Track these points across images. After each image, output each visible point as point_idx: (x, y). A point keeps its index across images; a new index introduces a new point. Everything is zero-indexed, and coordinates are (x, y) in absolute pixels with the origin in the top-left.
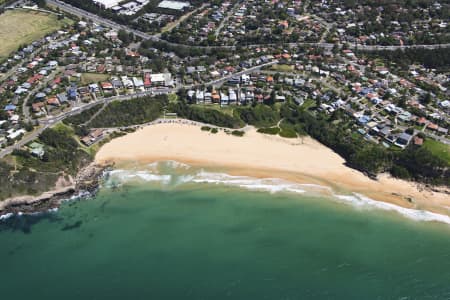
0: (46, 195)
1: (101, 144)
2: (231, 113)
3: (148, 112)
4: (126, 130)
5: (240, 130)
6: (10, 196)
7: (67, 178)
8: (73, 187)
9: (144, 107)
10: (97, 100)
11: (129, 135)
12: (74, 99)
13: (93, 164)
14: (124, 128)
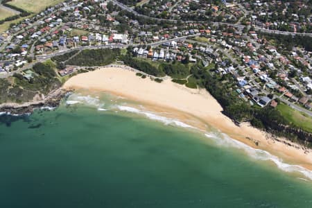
0: (26, 104)
1: (70, 76)
2: (157, 66)
3: (106, 58)
4: (89, 69)
5: (160, 78)
6: (5, 102)
7: (40, 96)
8: (43, 102)
9: (104, 55)
10: (76, 47)
11: (90, 72)
12: (62, 45)
13: (61, 88)
14: (88, 67)
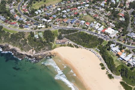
1: (61, 46)
3: (90, 43)
4: (76, 46)
7: (33, 51)
8: (32, 55)
10: (79, 28)
11: (75, 48)
12: (72, 23)
13: (50, 51)
14: (76, 44)
